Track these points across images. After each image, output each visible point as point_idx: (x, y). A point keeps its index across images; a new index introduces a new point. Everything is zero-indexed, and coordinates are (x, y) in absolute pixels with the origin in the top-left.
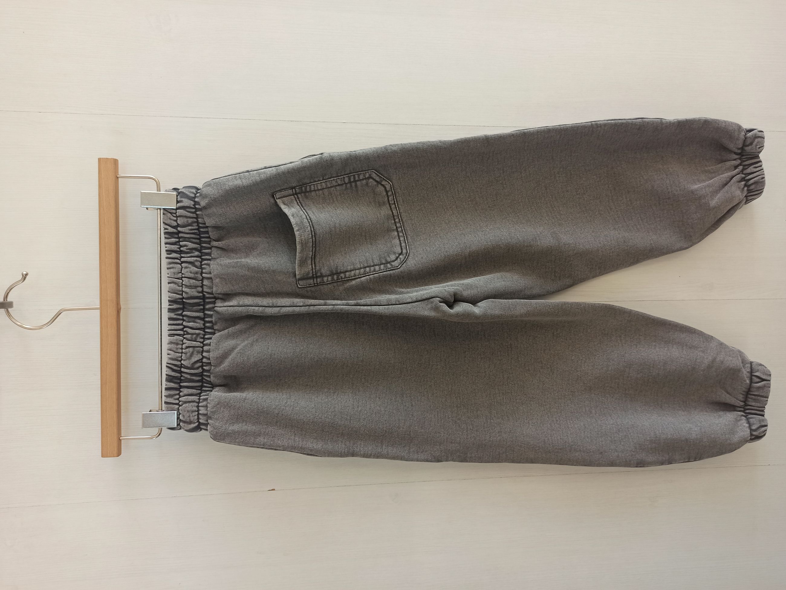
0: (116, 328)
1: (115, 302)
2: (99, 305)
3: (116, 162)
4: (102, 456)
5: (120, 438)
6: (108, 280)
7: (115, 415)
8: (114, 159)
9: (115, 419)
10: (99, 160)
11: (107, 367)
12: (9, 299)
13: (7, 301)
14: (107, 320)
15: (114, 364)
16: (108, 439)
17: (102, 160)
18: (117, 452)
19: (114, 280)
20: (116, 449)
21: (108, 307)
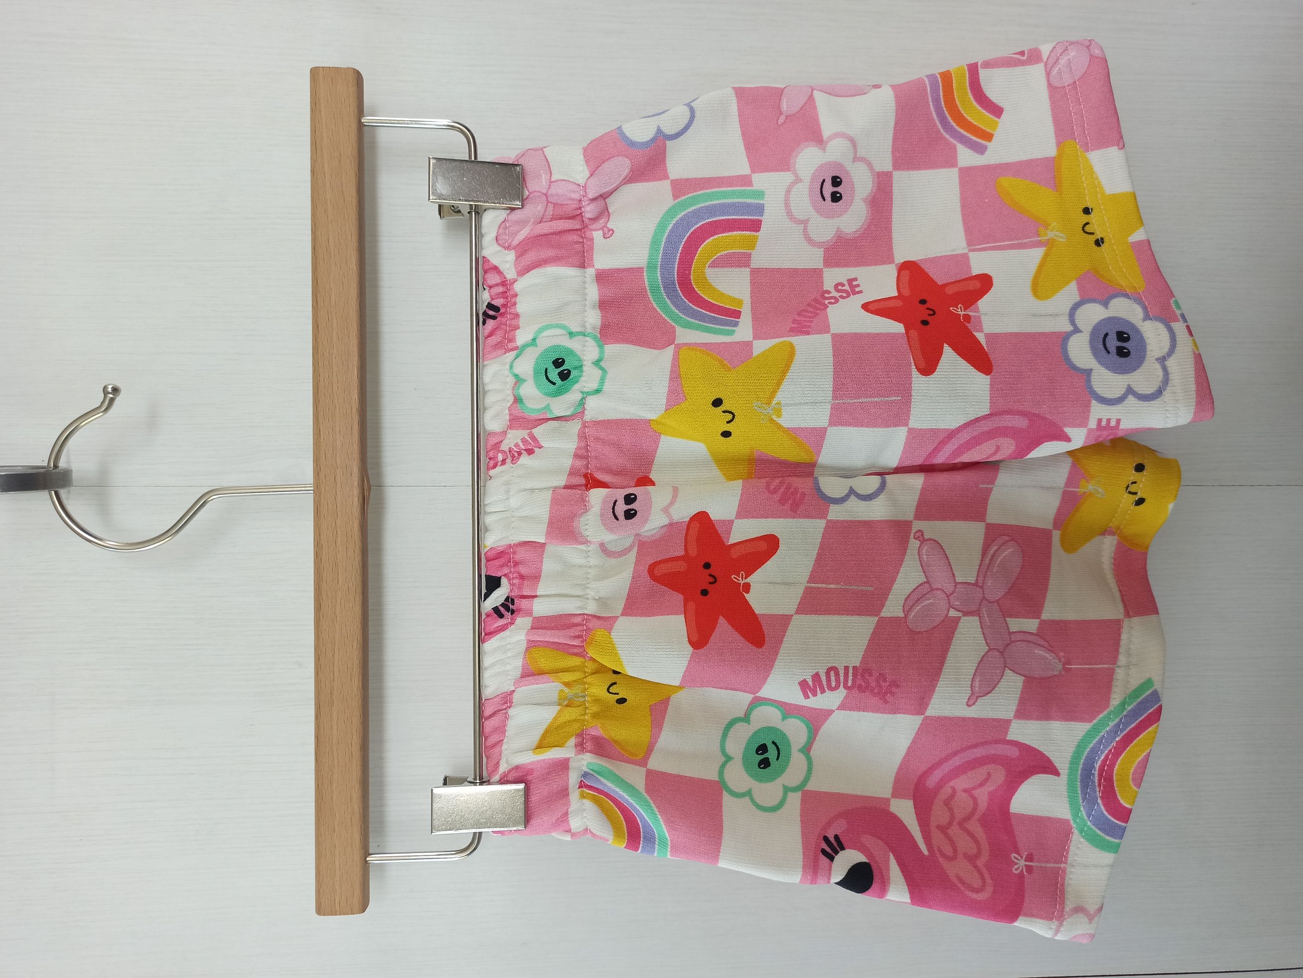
0: (359, 544)
1: (356, 471)
2: (312, 481)
3: (358, 78)
4: (319, 911)
5: (366, 858)
6: (338, 409)
7: (356, 794)
8: (354, 69)
9: (356, 806)
10: (315, 72)
12: (62, 464)
13: (56, 467)
15: (355, 647)
16: (337, 863)
17: (321, 72)
18: (361, 899)
19: (354, 410)
20: (358, 892)
21: (339, 486)
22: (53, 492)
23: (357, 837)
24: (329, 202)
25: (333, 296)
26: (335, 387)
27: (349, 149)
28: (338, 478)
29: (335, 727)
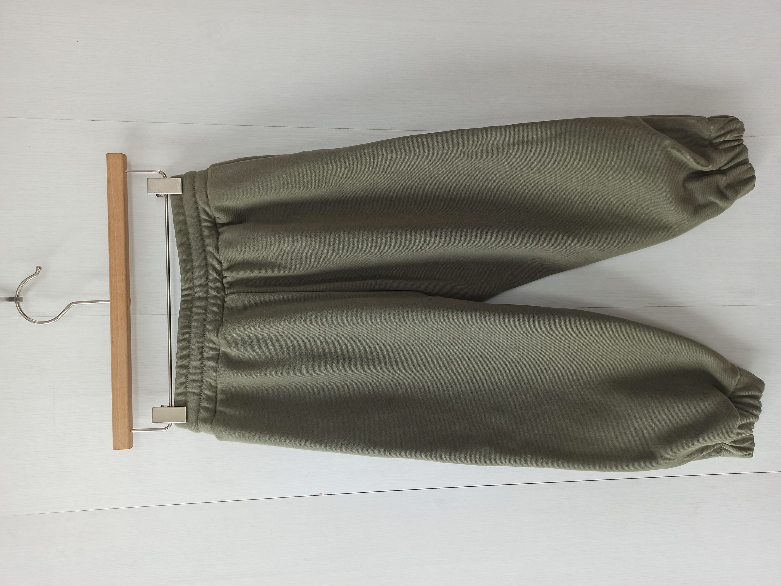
0: (126, 320)
1: (124, 296)
2: (108, 298)
3: (124, 157)
4: (114, 448)
6: (117, 273)
7: (126, 408)
8: (122, 154)
9: (126, 412)
10: (108, 155)
11: (117, 359)
14: (117, 313)
15: (125, 356)
17: (110, 155)
18: (128, 444)
19: (123, 273)
20: (127, 441)
21: (118, 300)
22: (17, 303)
23: (127, 423)
24: (113, 201)
25: (115, 234)
26: (116, 266)
27: (120, 182)
28: (118, 297)
29: (118, 384)
